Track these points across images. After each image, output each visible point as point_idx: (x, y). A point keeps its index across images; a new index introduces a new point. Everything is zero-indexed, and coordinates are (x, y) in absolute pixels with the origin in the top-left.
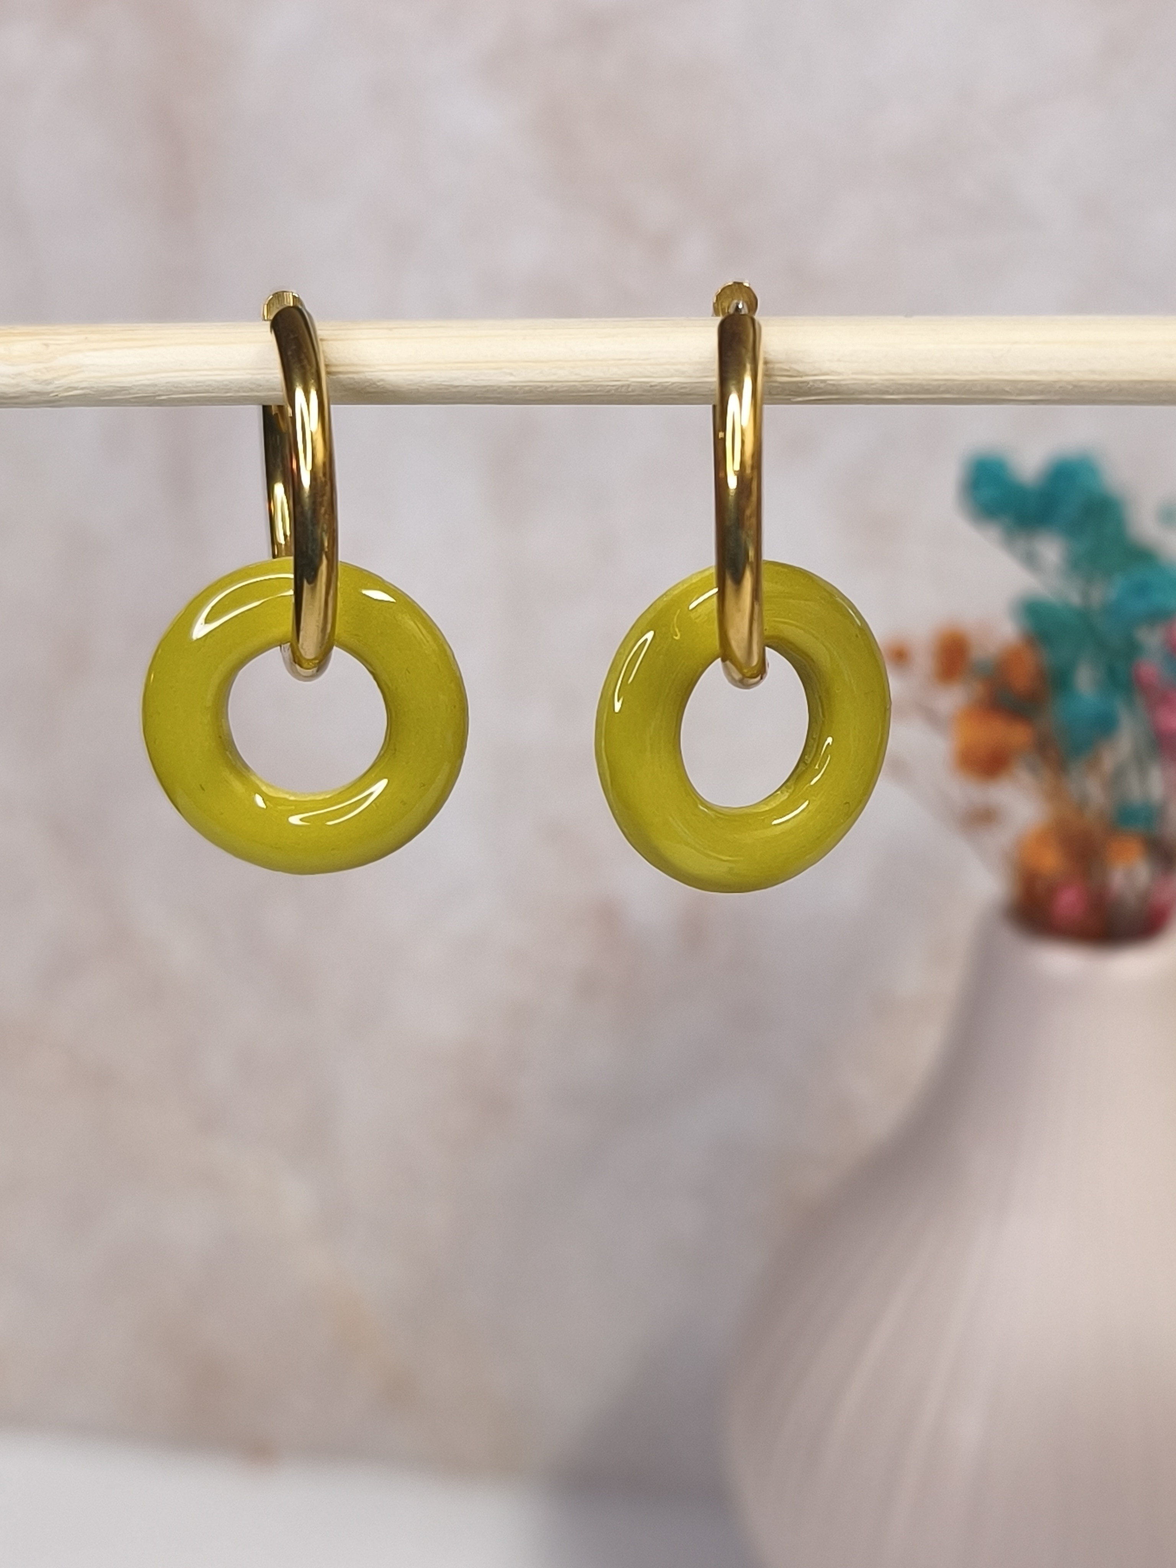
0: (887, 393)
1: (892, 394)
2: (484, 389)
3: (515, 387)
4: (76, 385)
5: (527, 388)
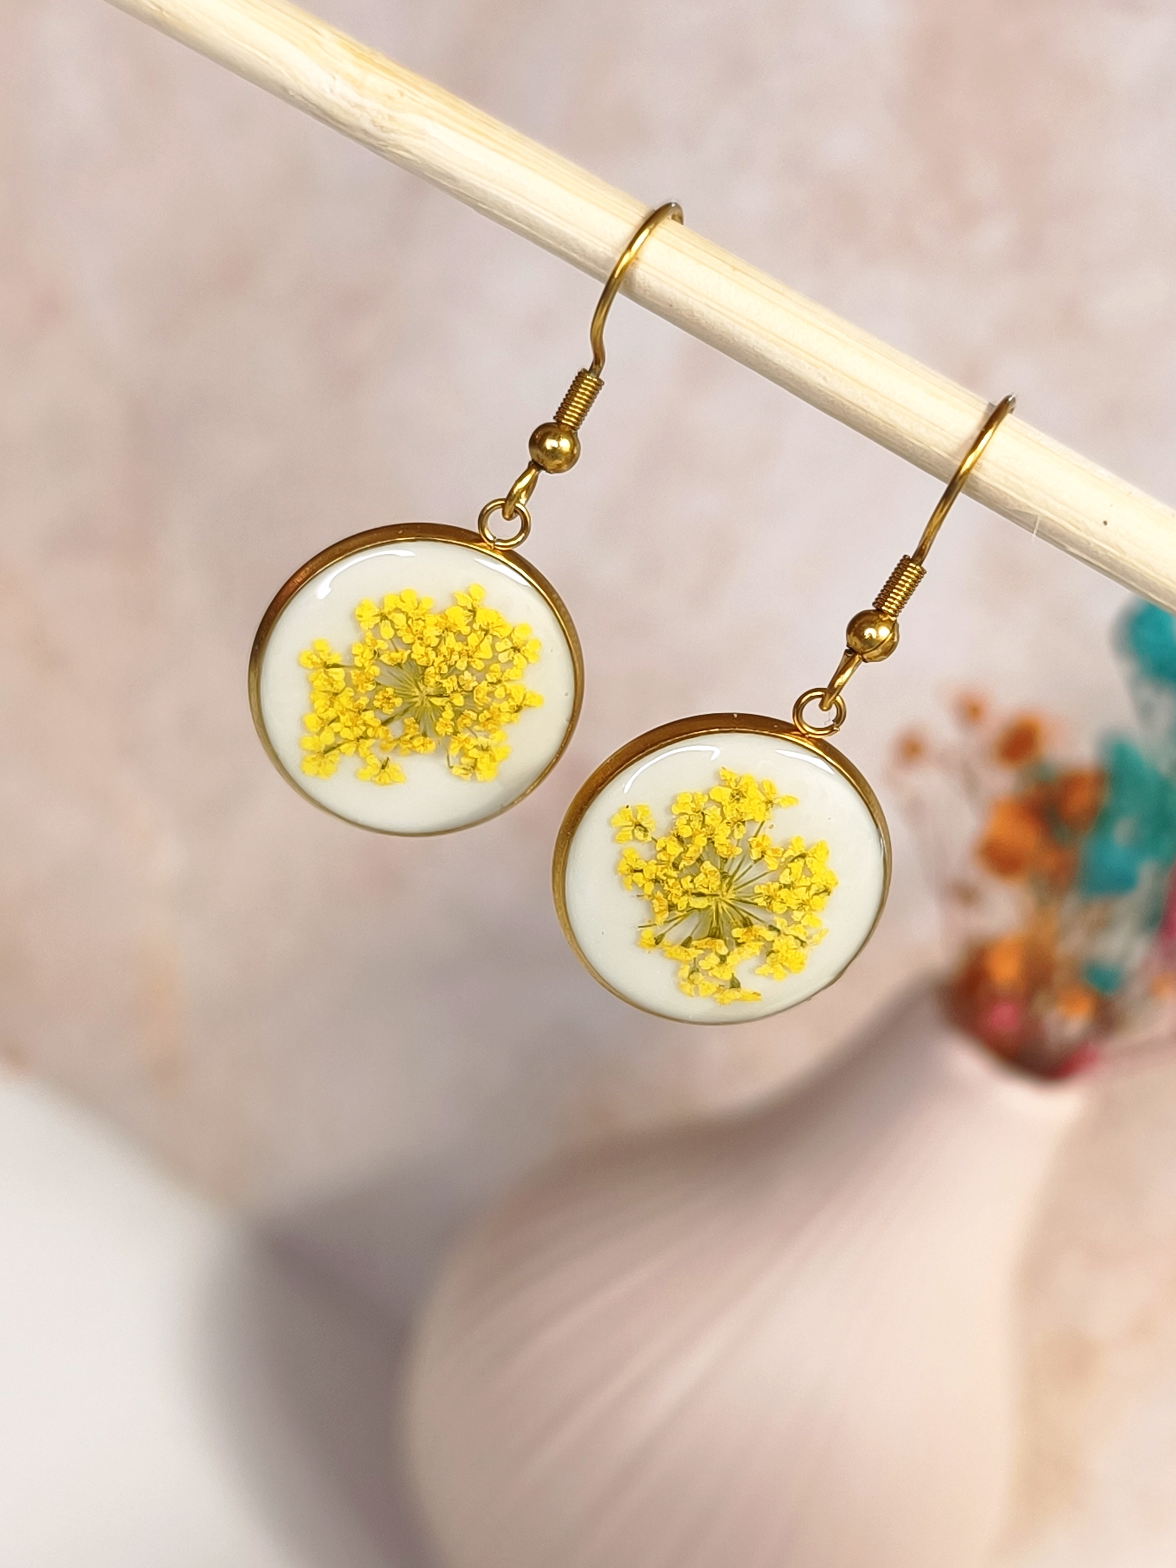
1: (1158, 595)
2: (791, 376)
3: (820, 391)
4: (407, 147)
5: (831, 399)
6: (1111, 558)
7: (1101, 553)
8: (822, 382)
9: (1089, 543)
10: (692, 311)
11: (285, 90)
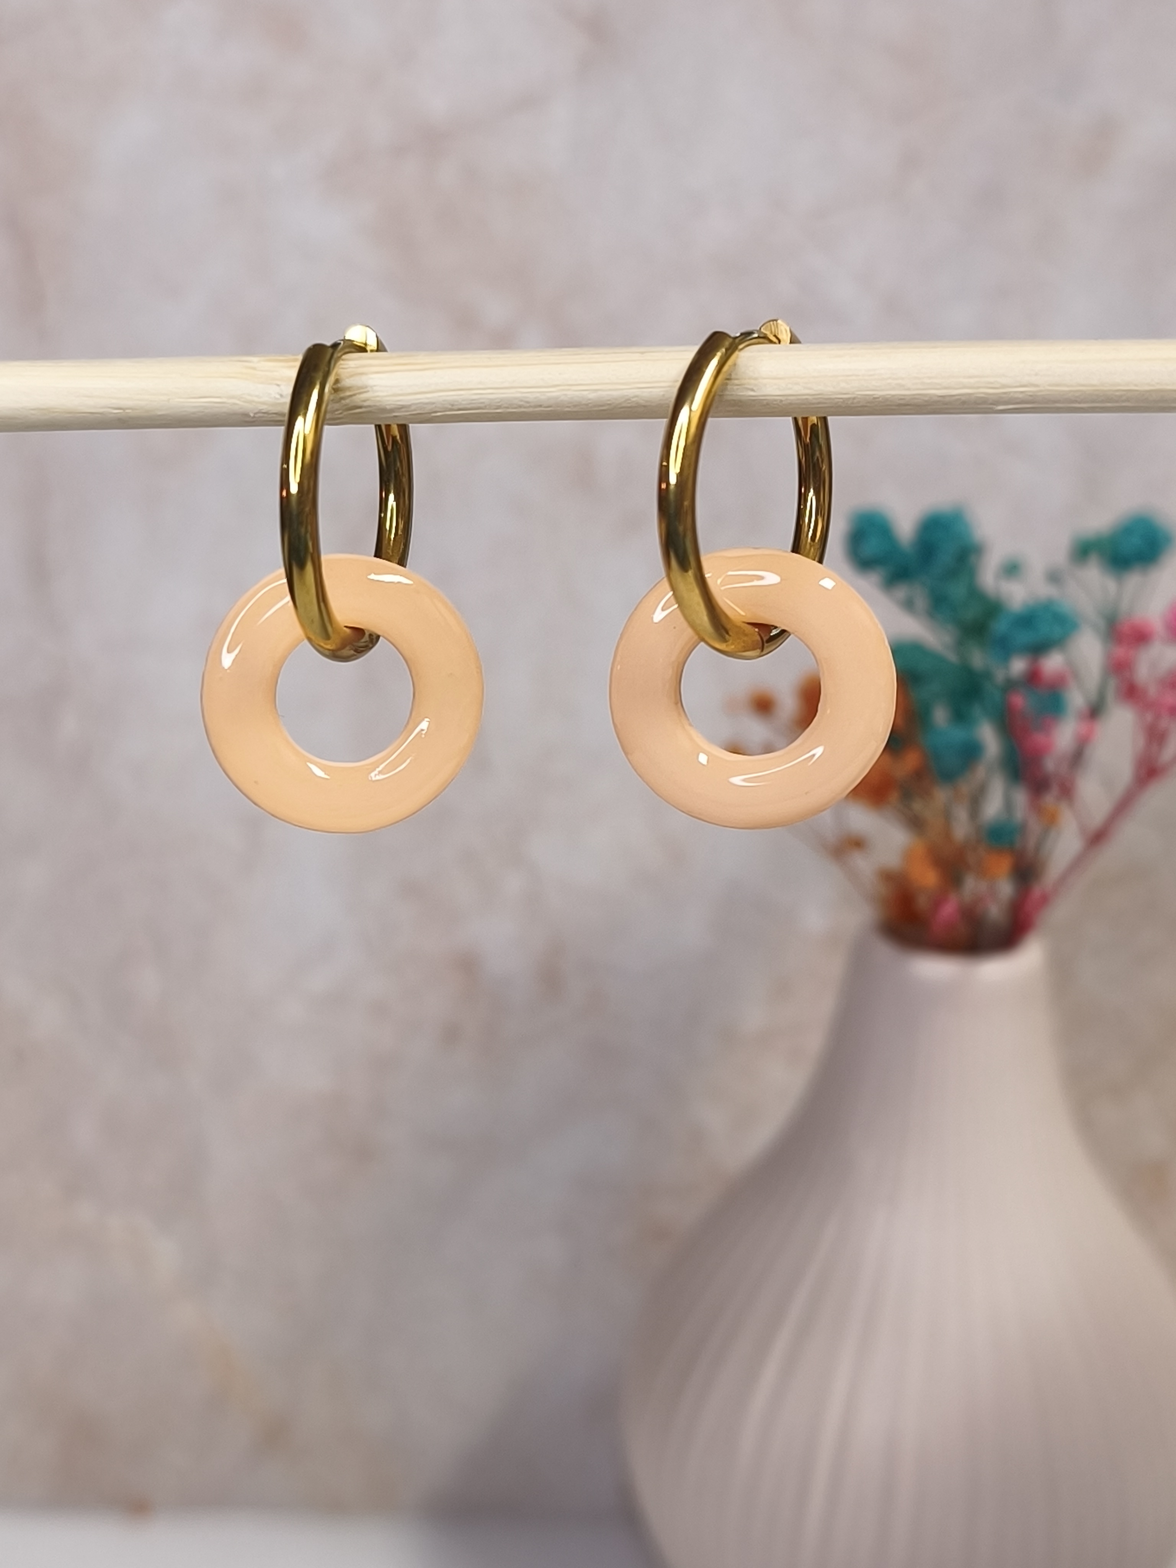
0: (1076, 402)
1: (1079, 403)
5: (765, 402)
6: (1031, 396)
7: (1021, 396)
8: (752, 393)
9: (1010, 392)
10: (629, 400)
11: (246, 415)
